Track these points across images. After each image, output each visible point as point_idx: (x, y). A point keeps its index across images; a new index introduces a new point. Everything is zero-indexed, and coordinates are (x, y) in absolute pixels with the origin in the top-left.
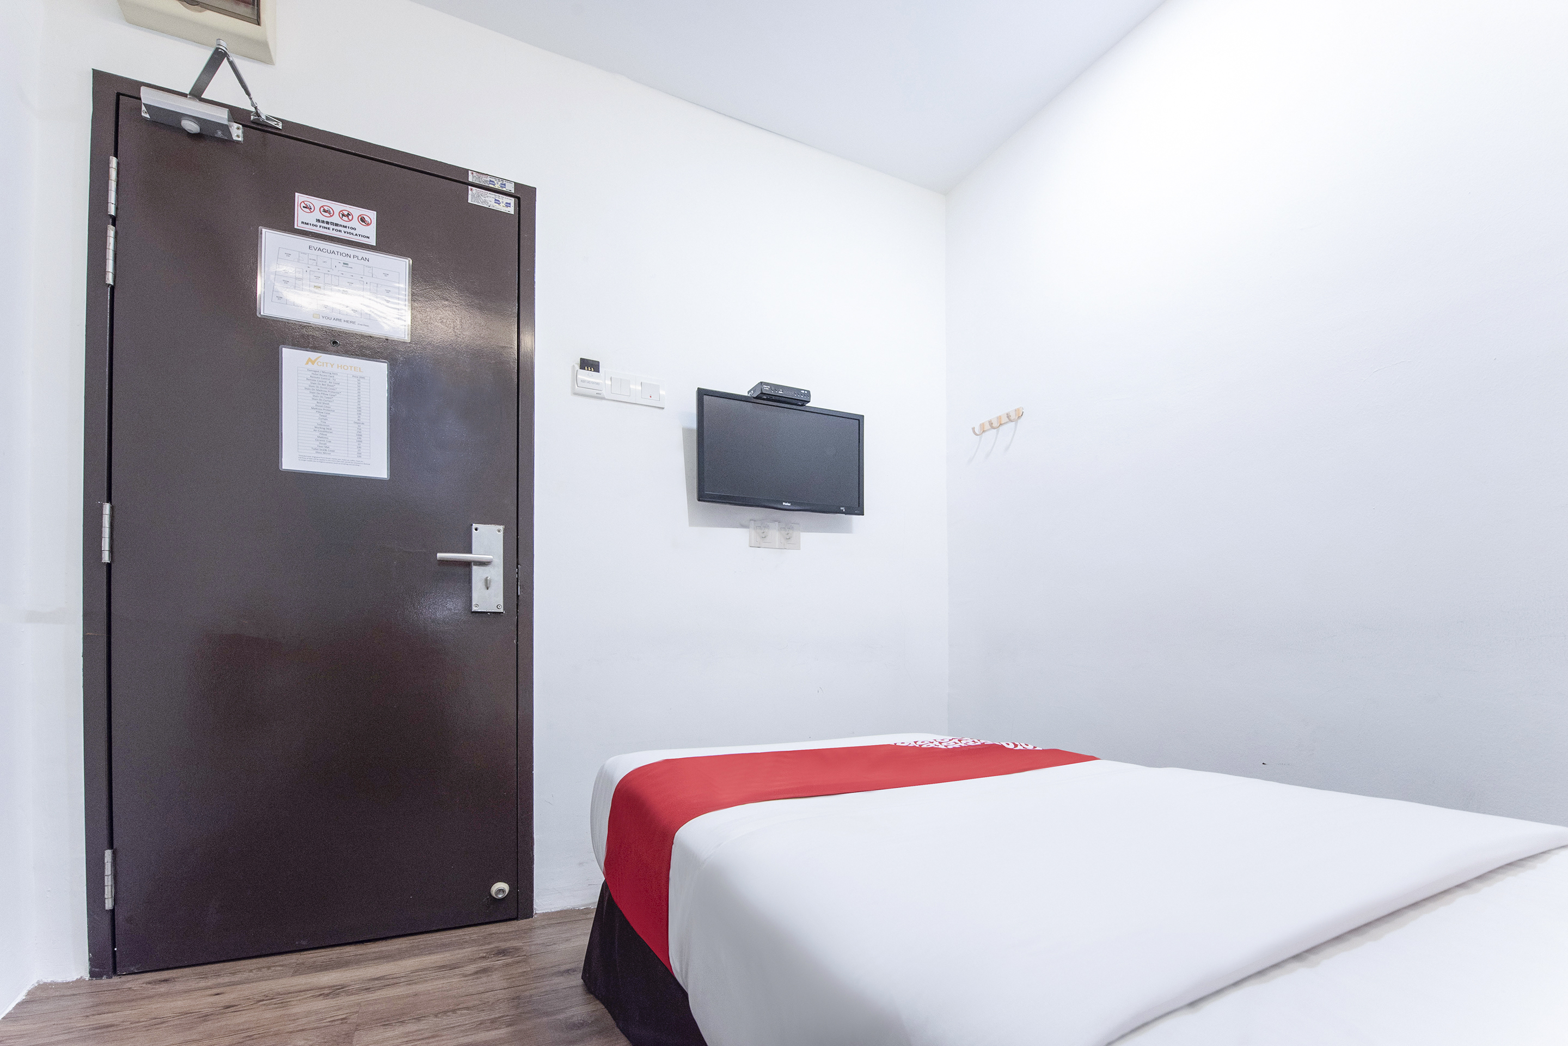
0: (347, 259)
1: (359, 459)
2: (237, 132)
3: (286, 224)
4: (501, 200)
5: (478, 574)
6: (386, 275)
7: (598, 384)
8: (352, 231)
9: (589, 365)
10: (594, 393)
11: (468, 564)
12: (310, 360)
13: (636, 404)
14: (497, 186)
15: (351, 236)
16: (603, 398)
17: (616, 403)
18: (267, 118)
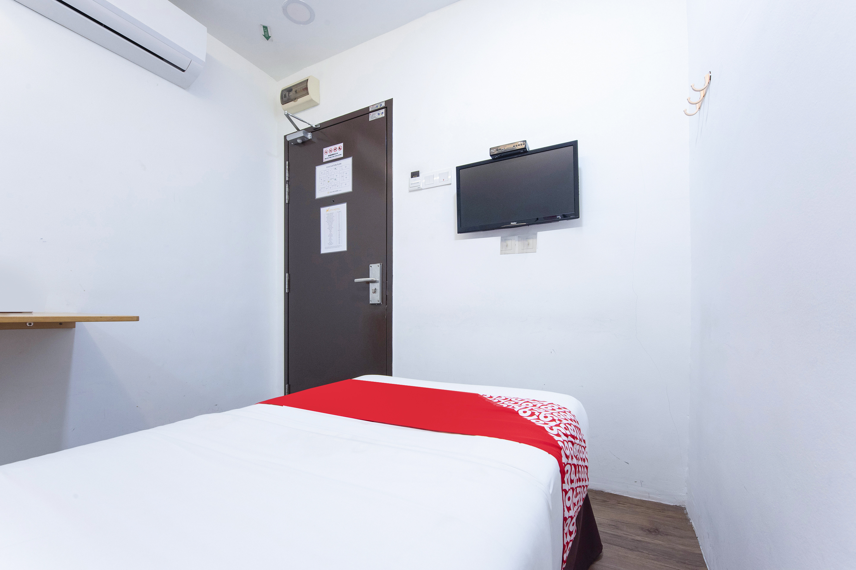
0: (335, 167)
1: (339, 245)
2: (309, 136)
3: (321, 163)
4: (380, 113)
5: (372, 286)
6: (346, 167)
7: (418, 183)
8: (337, 155)
9: (415, 174)
10: (416, 188)
11: (368, 283)
12: (327, 210)
13: (437, 186)
14: (379, 107)
15: (337, 157)
16: (422, 189)
17: (428, 189)
18: (316, 126)
